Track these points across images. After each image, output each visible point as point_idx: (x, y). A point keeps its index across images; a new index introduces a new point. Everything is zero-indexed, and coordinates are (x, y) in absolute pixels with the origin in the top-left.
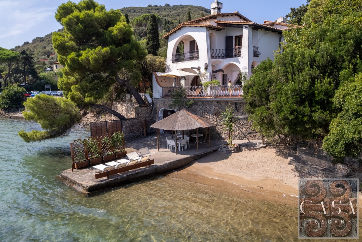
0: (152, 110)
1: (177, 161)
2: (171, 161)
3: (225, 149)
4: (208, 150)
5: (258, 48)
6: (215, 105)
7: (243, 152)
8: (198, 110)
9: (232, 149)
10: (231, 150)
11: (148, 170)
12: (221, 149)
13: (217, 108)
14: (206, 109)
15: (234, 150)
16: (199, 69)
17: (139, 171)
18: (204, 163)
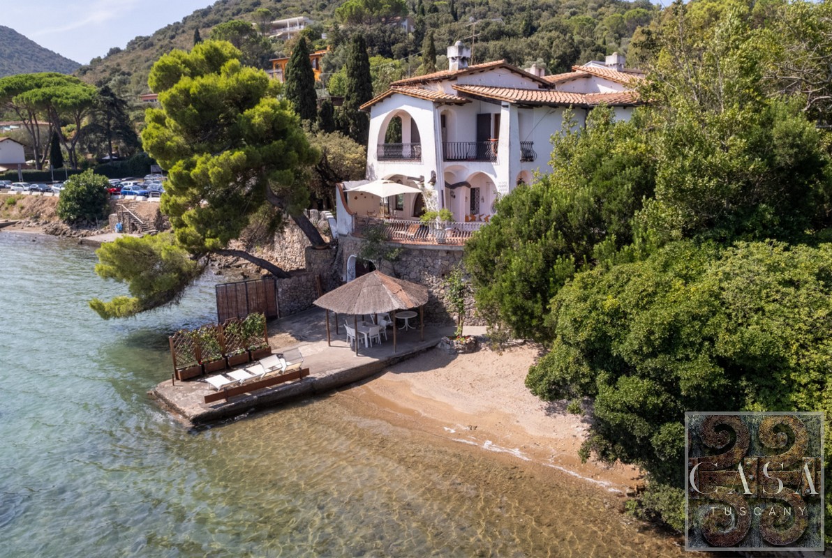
0: (335, 256)
1: (352, 369)
2: (342, 369)
3: (448, 347)
4: (416, 348)
5: (532, 143)
6: (442, 258)
7: (481, 352)
8: (412, 264)
9: (460, 346)
10: (459, 349)
11: (297, 386)
12: (443, 345)
13: (446, 263)
14: (427, 264)
15: (463, 349)
16: (421, 179)
17: (280, 389)
18: (402, 374)
